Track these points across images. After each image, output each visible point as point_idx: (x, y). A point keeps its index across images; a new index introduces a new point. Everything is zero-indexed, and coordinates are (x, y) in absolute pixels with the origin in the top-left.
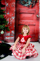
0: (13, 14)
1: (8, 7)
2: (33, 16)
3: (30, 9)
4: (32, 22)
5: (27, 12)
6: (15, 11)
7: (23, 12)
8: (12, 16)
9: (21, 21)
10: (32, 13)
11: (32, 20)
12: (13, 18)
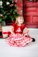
0: (21, 8)
1: (17, 3)
2: (36, 9)
3: (34, 3)
4: (36, 14)
5: (32, 6)
6: (22, 6)
7: (28, 6)
8: (20, 10)
9: (27, 14)
10: (36, 7)
11: (36, 12)
12: (22, 11)
